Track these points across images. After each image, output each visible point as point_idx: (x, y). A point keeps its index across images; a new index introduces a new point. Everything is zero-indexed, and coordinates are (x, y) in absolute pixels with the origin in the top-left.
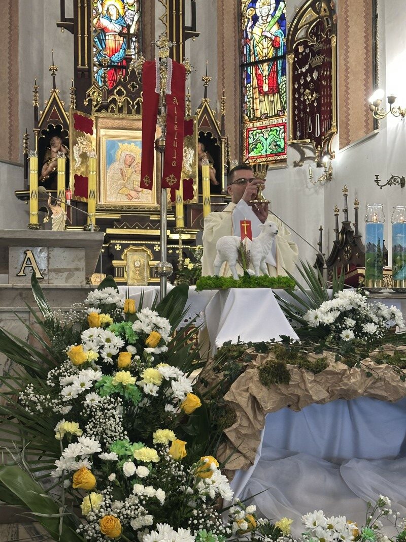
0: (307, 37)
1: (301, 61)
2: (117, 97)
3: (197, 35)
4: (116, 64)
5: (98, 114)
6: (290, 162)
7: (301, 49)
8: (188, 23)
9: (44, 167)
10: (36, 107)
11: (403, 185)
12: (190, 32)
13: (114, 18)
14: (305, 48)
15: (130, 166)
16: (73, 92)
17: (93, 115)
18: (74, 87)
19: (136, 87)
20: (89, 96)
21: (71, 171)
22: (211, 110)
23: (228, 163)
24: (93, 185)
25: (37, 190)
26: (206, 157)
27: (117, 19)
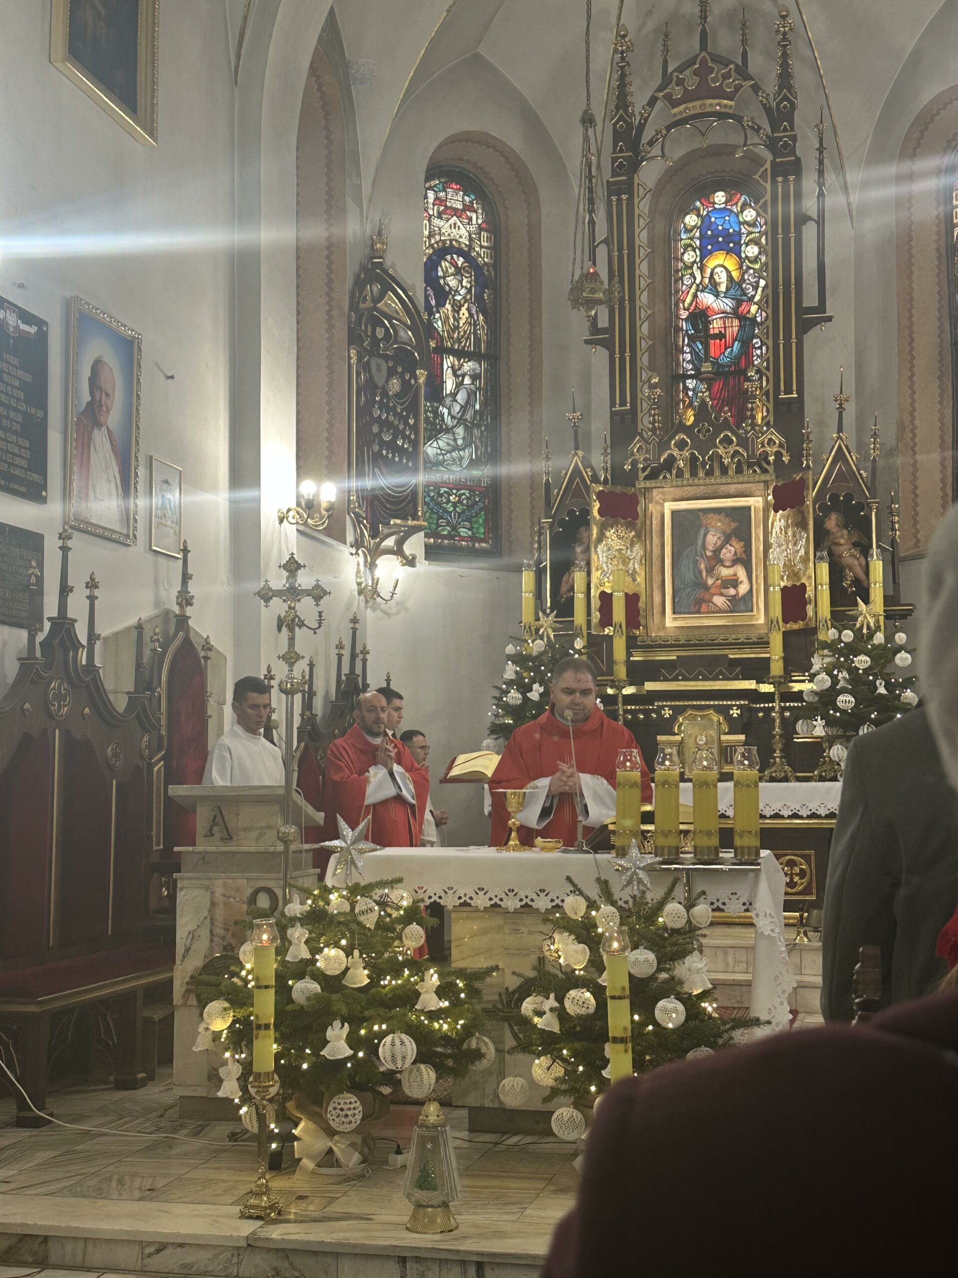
2: (676, 453)
3: (830, 319)
4: (726, 369)
5: (648, 484)
8: (810, 299)
9: (565, 578)
10: (547, 482)
12: (814, 317)
13: (723, 288)
16: (605, 451)
17: (637, 486)
18: (608, 442)
19: (708, 430)
20: (632, 454)
21: (592, 586)
22: (849, 453)
23: (893, 543)
24: (619, 613)
25: (533, 623)
26: (846, 537)
27: (728, 289)
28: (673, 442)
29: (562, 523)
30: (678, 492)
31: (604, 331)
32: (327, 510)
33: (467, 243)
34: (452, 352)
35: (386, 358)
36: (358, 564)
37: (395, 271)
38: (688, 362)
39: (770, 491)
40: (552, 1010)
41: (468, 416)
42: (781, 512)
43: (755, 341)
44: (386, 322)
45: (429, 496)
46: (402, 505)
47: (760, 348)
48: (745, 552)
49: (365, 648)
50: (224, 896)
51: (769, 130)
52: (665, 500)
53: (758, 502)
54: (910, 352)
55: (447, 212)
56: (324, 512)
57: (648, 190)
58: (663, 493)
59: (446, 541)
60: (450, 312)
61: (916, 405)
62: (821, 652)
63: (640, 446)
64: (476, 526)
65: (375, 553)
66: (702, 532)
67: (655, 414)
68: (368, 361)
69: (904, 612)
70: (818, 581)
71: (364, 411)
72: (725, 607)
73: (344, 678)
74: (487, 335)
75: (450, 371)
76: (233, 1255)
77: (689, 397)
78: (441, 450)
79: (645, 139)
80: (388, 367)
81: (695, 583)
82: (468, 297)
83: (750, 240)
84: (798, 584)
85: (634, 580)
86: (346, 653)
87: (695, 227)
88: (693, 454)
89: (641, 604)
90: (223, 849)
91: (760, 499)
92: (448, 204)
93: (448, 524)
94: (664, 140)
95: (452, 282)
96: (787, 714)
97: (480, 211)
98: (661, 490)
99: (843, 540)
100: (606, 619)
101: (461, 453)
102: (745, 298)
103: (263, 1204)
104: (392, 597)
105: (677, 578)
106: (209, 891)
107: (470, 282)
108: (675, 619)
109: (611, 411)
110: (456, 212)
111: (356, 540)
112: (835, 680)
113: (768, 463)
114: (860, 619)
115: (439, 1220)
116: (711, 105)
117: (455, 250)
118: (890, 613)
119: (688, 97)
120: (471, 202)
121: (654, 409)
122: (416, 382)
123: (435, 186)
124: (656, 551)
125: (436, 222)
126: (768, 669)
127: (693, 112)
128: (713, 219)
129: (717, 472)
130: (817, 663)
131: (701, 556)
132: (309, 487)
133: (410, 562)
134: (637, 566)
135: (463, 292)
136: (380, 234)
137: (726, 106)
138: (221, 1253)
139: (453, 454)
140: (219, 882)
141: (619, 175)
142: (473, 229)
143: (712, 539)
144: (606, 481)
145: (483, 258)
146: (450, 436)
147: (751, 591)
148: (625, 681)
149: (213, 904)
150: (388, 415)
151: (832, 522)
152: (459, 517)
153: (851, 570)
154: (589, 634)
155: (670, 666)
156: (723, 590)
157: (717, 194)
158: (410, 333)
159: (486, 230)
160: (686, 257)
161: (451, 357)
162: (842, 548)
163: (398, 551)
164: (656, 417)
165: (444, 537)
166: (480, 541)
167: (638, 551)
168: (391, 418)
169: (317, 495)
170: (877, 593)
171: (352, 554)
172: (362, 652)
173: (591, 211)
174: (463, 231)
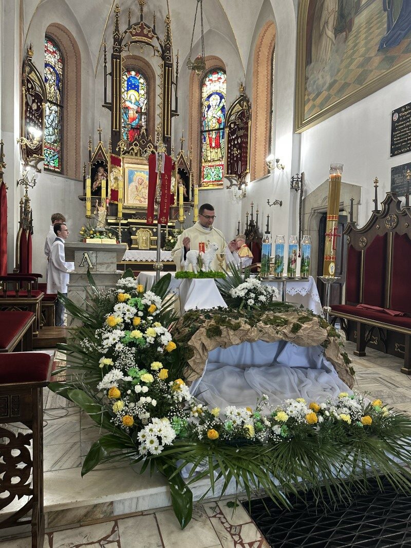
0: (235, 120)
1: (232, 132)
2: (134, 147)
3: (178, 115)
4: (134, 127)
5: (124, 156)
6: (225, 186)
7: (232, 126)
8: (173, 108)
9: (94, 183)
10: (90, 151)
11: (281, 205)
12: (175, 113)
13: (133, 101)
14: (234, 125)
15: (141, 184)
16: (110, 143)
17: (121, 156)
18: (111, 140)
19: (145, 142)
20: (119, 146)
23: (193, 185)
26: (181, 182)
27: (135, 102)
29: (94, 165)
30: (130, 161)
31: (109, 103)
34: (48, 101)
35: (32, 95)
37: (35, 64)
41: (54, 124)
44: (32, 82)
51: (162, 52)
55: (48, 51)
60: (48, 87)
63: (122, 144)
64: (55, 163)
68: (27, 95)
74: (60, 98)
79: (123, 43)
80: (33, 99)
82: (54, 83)
83: (142, 89)
84: (172, 194)
88: (139, 149)
92: (48, 49)
93: (47, 161)
94: (129, 46)
95: (49, 76)
97: (58, 55)
98: (126, 159)
101: (51, 137)
107: (55, 78)
109: (112, 130)
110: (50, 52)
116: (145, 39)
119: (137, 35)
120: (55, 51)
122: (42, 107)
127: (139, 40)
128: (131, 79)
133: (39, 171)
135: (52, 81)
136: (30, 49)
137: (149, 41)
139: (49, 137)
141: (115, 53)
142: (56, 60)
144: (110, 153)
146: (48, 130)
148: (123, 218)
150: (32, 116)
155: (134, 214)
157: (132, 72)
158: (40, 89)
159: (60, 62)
161: (48, 103)
163: (35, 167)
166: (57, 168)
168: (33, 118)
173: (105, 63)
174: (53, 59)
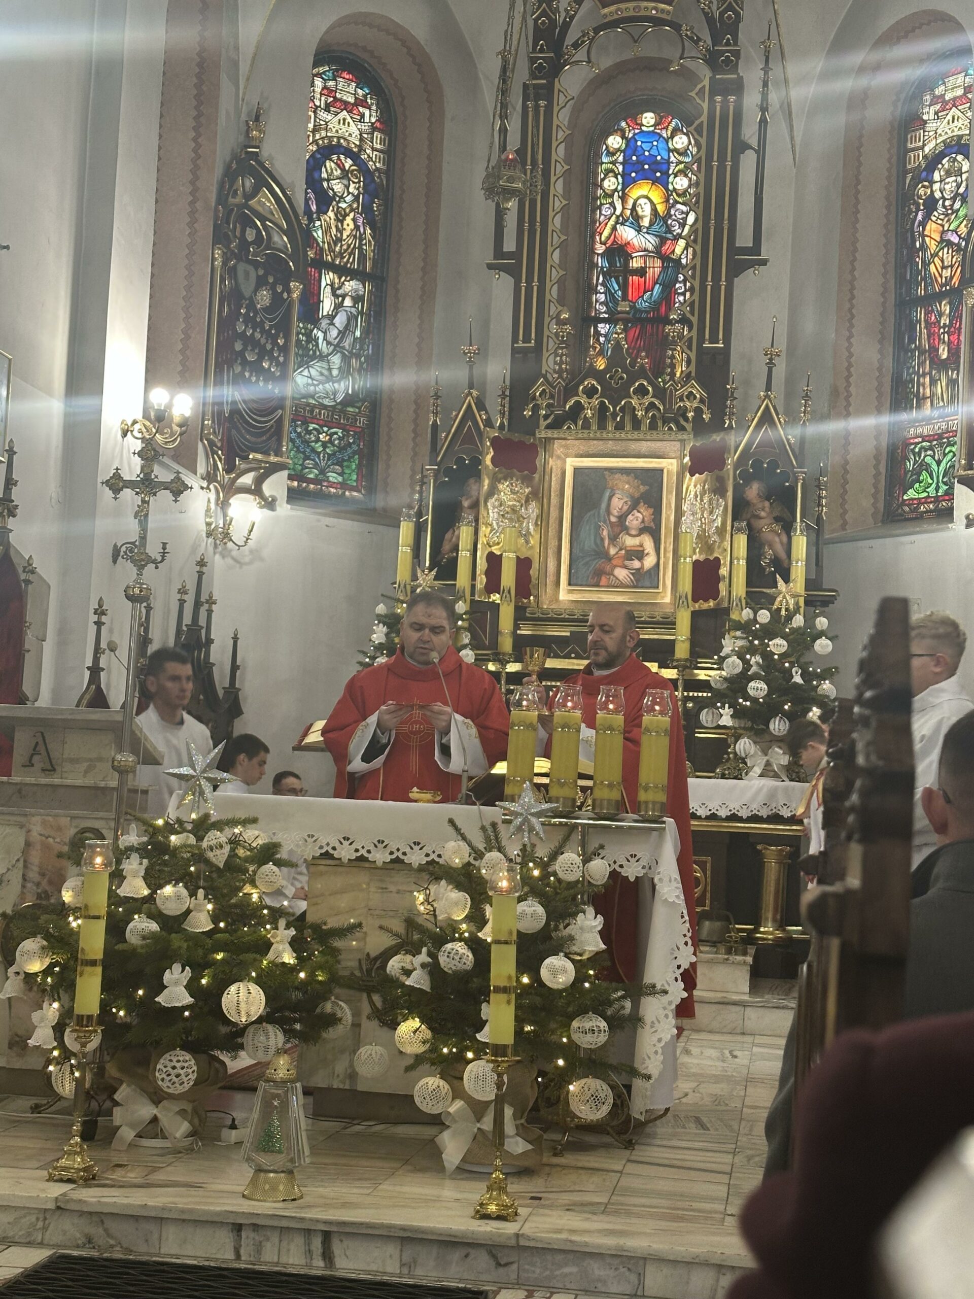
2: (583, 400)
3: (764, 262)
4: (644, 315)
6: (960, 514)
9: (448, 535)
10: (435, 424)
12: (747, 258)
13: (646, 222)
16: (504, 393)
17: (538, 435)
18: (508, 383)
19: (622, 378)
20: (534, 398)
21: (479, 546)
22: (777, 414)
23: (819, 521)
24: (508, 578)
25: (408, 581)
26: (767, 509)
27: (652, 224)
28: (581, 387)
29: (448, 471)
30: (582, 446)
31: (510, 255)
32: (180, 426)
33: (358, 143)
34: (332, 267)
35: (256, 265)
36: (209, 501)
37: (271, 164)
38: (601, 303)
39: (687, 452)
40: (423, 966)
41: (347, 344)
42: (697, 475)
43: (678, 285)
44: (258, 223)
45: (295, 432)
46: (264, 438)
47: (684, 294)
48: (654, 520)
49: (211, 597)
50: (41, 835)
51: (709, 42)
52: (567, 456)
53: (672, 464)
54: (850, 310)
55: (335, 104)
56: (176, 429)
57: (569, 98)
58: (566, 447)
59: (312, 486)
60: (332, 221)
61: (852, 370)
62: (732, 633)
63: (544, 390)
64: (347, 471)
65: (230, 490)
66: (607, 494)
67: (562, 355)
68: (235, 266)
69: (827, 599)
70: (735, 555)
71: (226, 324)
72: (627, 581)
73: (185, 628)
74: (373, 251)
75: (329, 289)
76: (38, 1219)
77: (600, 344)
78: (313, 379)
79: (570, 39)
80: (258, 277)
81: (595, 551)
82: (355, 206)
83: (680, 171)
84: (712, 558)
85: (527, 542)
86: (190, 599)
87: (619, 150)
88: (602, 404)
89: (533, 572)
90: (44, 781)
91: (674, 461)
92: (338, 96)
93: (316, 466)
94: (590, 43)
95: (338, 187)
96: (690, 705)
97: (374, 107)
98: (563, 442)
99: (764, 512)
100: (493, 585)
101: (336, 385)
102: (669, 236)
103: (76, 1166)
104: (246, 542)
105: (575, 544)
106: (24, 830)
107: (358, 189)
108: (570, 592)
109: (513, 348)
110: (346, 106)
111: (208, 473)
112: (747, 664)
113: (686, 419)
114: (778, 599)
115: (281, 1188)
116: (646, 8)
117: (342, 150)
118: (810, 598)
120: (365, 96)
121: (562, 348)
122: (289, 296)
123: (324, 73)
124: (554, 513)
125: (323, 115)
126: (673, 652)
127: (625, 14)
128: (639, 143)
129: (628, 426)
130: (729, 644)
131: (605, 522)
132: (160, 396)
133: (270, 504)
134: (531, 527)
135: (349, 198)
136: (257, 119)
137: (663, 11)
138: (25, 1217)
139: (327, 385)
140: (36, 819)
141: (536, 78)
142: (365, 127)
143: (618, 504)
144: (502, 427)
145: (375, 163)
146: (325, 365)
147: (658, 564)
148: (510, 655)
149: (28, 844)
150: (254, 331)
151: (753, 491)
152: (328, 460)
153: (771, 547)
154: (472, 601)
155: (562, 642)
156: (627, 563)
157: (645, 115)
158: (285, 239)
159: (379, 130)
160: (606, 184)
161: (331, 274)
162: (762, 522)
163: (256, 490)
164: (564, 358)
165: (310, 481)
166: (352, 489)
167: (533, 509)
168: (258, 335)
169: (169, 406)
170: (799, 571)
171: (202, 488)
172: (207, 602)
173: (504, 116)
174: (354, 129)
